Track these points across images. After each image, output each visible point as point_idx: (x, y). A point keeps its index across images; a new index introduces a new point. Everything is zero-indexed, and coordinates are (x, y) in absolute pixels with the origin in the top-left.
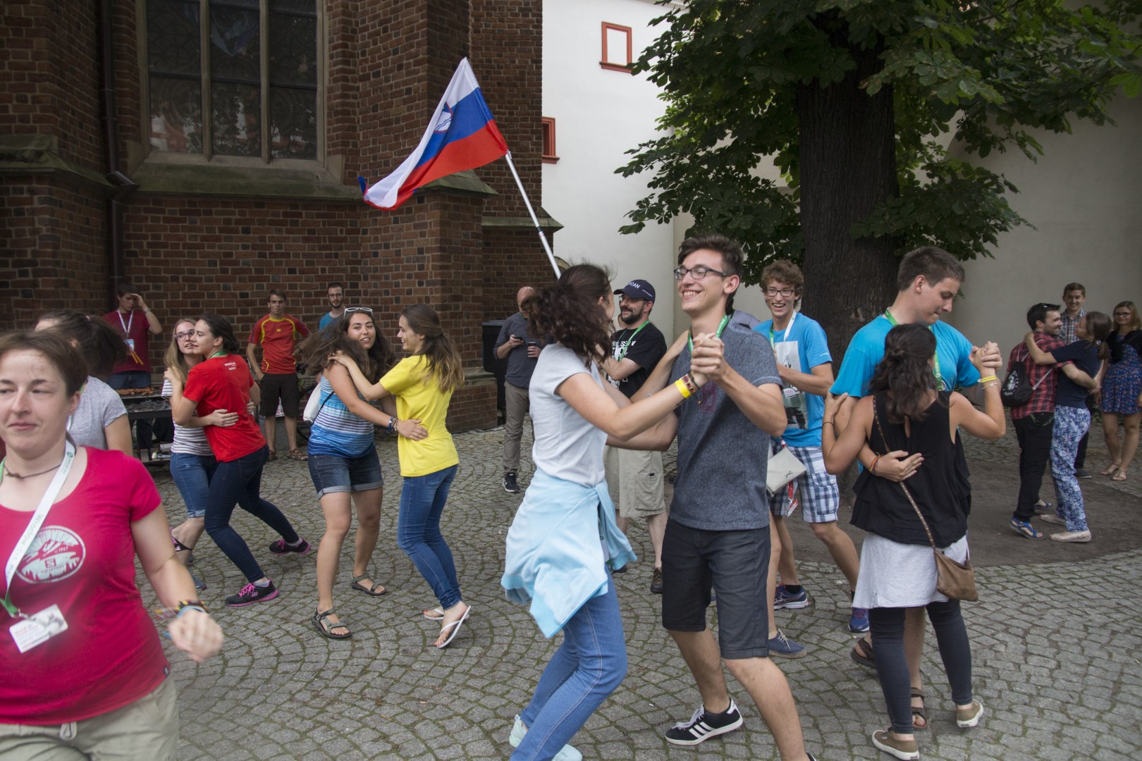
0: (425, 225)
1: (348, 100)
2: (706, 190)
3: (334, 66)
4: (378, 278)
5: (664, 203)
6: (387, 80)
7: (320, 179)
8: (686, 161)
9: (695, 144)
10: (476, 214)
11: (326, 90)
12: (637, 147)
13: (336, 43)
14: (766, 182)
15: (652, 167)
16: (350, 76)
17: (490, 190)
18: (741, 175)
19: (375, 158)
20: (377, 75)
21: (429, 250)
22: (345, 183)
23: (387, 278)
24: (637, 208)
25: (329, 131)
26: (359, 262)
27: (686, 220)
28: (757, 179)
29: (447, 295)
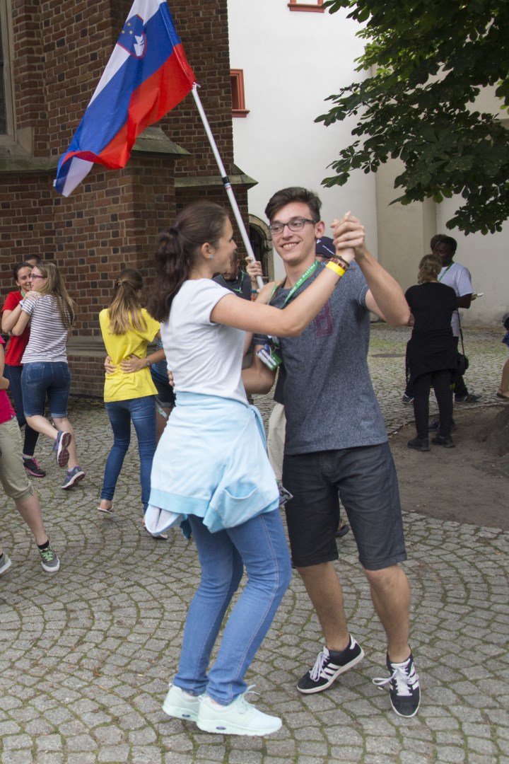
0: (117, 191)
1: (34, 72)
2: (417, 132)
3: (19, 39)
4: (73, 247)
5: (370, 150)
6: (72, 48)
7: (12, 153)
8: (393, 101)
9: (403, 82)
10: (168, 177)
11: (12, 64)
12: (338, 93)
13: (19, 16)
14: (486, 116)
15: (355, 113)
16: (34, 48)
17: (182, 151)
18: (457, 112)
19: (63, 127)
20: (61, 43)
21: (122, 216)
22: (36, 156)
23: (81, 246)
24: (340, 158)
25: (17, 105)
26: (53, 233)
27: (396, 166)
28: (476, 114)
29: (143, 260)
